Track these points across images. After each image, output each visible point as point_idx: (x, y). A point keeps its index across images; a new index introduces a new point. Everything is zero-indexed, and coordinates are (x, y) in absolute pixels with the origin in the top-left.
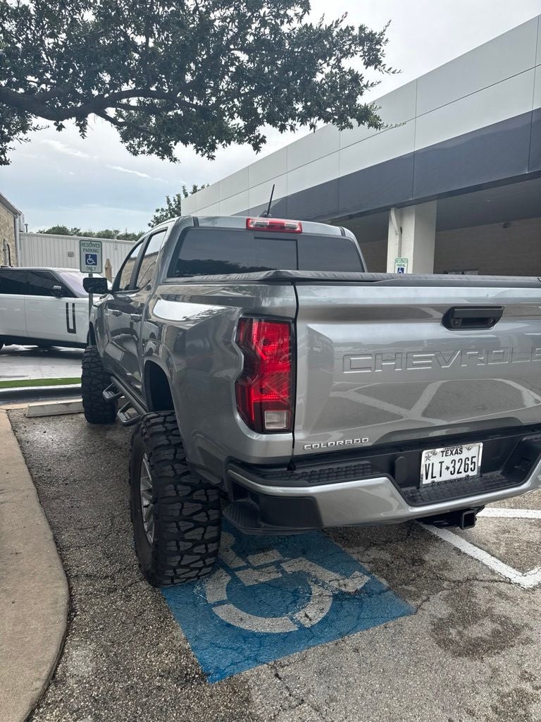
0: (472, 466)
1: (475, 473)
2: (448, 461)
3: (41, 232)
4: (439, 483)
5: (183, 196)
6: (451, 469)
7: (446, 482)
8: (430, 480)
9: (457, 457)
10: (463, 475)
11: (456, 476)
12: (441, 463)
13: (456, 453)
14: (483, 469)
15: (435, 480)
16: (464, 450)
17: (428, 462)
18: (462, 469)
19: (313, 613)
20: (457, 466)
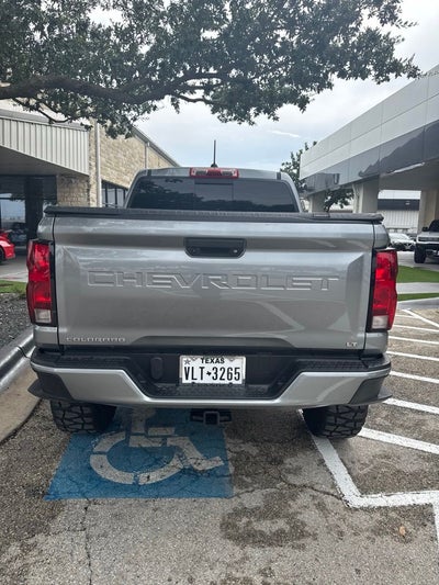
0: (236, 376)
1: (240, 382)
2: (209, 367)
4: (199, 385)
5: (304, 151)
6: (213, 375)
7: (206, 385)
8: (190, 381)
9: (219, 366)
10: (227, 382)
11: (218, 381)
12: (202, 368)
13: (217, 361)
14: (248, 380)
15: (196, 382)
16: (226, 360)
17: (187, 366)
18: (225, 376)
19: (155, 476)
20: (220, 373)
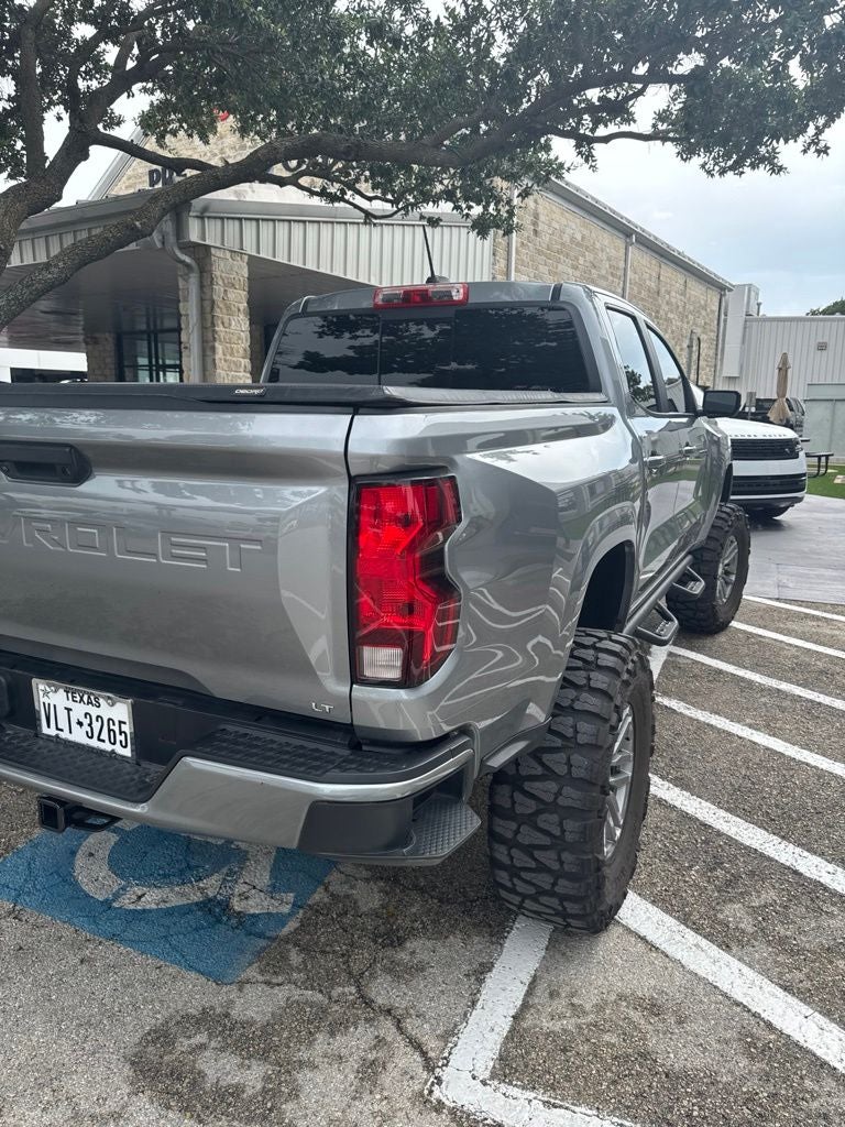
0: (123, 738)
1: (127, 752)
2: (79, 710)
3: (813, 313)
6: (86, 727)
7: (79, 745)
8: (53, 731)
9: (94, 711)
10: (107, 747)
11: (94, 743)
12: (69, 710)
13: (90, 702)
14: (140, 753)
15: (62, 734)
16: (103, 701)
17: (47, 701)
18: (104, 735)
19: (152, 898)
20: (97, 726)
